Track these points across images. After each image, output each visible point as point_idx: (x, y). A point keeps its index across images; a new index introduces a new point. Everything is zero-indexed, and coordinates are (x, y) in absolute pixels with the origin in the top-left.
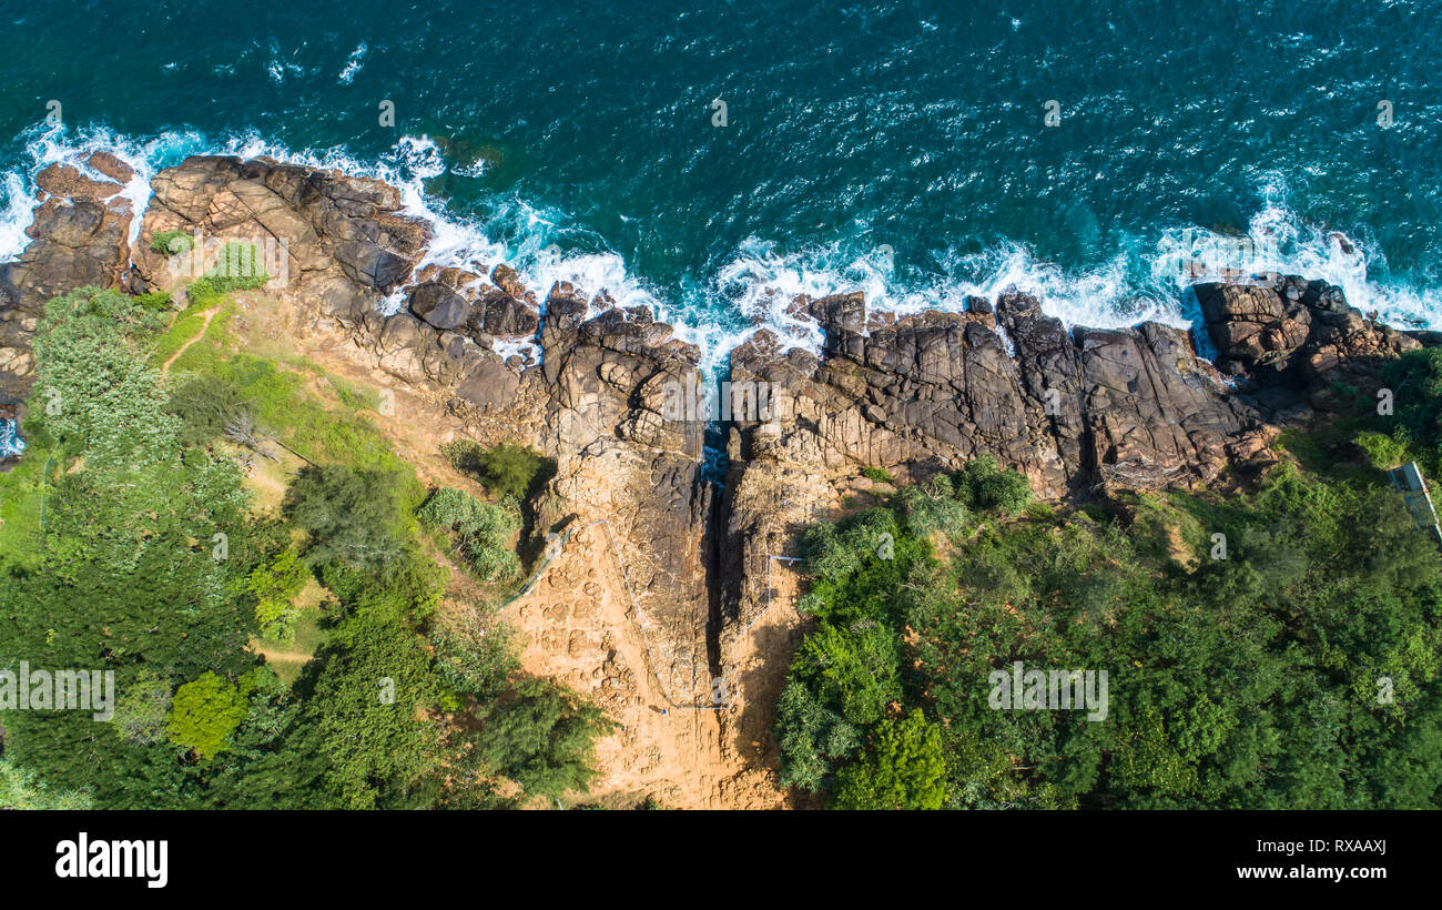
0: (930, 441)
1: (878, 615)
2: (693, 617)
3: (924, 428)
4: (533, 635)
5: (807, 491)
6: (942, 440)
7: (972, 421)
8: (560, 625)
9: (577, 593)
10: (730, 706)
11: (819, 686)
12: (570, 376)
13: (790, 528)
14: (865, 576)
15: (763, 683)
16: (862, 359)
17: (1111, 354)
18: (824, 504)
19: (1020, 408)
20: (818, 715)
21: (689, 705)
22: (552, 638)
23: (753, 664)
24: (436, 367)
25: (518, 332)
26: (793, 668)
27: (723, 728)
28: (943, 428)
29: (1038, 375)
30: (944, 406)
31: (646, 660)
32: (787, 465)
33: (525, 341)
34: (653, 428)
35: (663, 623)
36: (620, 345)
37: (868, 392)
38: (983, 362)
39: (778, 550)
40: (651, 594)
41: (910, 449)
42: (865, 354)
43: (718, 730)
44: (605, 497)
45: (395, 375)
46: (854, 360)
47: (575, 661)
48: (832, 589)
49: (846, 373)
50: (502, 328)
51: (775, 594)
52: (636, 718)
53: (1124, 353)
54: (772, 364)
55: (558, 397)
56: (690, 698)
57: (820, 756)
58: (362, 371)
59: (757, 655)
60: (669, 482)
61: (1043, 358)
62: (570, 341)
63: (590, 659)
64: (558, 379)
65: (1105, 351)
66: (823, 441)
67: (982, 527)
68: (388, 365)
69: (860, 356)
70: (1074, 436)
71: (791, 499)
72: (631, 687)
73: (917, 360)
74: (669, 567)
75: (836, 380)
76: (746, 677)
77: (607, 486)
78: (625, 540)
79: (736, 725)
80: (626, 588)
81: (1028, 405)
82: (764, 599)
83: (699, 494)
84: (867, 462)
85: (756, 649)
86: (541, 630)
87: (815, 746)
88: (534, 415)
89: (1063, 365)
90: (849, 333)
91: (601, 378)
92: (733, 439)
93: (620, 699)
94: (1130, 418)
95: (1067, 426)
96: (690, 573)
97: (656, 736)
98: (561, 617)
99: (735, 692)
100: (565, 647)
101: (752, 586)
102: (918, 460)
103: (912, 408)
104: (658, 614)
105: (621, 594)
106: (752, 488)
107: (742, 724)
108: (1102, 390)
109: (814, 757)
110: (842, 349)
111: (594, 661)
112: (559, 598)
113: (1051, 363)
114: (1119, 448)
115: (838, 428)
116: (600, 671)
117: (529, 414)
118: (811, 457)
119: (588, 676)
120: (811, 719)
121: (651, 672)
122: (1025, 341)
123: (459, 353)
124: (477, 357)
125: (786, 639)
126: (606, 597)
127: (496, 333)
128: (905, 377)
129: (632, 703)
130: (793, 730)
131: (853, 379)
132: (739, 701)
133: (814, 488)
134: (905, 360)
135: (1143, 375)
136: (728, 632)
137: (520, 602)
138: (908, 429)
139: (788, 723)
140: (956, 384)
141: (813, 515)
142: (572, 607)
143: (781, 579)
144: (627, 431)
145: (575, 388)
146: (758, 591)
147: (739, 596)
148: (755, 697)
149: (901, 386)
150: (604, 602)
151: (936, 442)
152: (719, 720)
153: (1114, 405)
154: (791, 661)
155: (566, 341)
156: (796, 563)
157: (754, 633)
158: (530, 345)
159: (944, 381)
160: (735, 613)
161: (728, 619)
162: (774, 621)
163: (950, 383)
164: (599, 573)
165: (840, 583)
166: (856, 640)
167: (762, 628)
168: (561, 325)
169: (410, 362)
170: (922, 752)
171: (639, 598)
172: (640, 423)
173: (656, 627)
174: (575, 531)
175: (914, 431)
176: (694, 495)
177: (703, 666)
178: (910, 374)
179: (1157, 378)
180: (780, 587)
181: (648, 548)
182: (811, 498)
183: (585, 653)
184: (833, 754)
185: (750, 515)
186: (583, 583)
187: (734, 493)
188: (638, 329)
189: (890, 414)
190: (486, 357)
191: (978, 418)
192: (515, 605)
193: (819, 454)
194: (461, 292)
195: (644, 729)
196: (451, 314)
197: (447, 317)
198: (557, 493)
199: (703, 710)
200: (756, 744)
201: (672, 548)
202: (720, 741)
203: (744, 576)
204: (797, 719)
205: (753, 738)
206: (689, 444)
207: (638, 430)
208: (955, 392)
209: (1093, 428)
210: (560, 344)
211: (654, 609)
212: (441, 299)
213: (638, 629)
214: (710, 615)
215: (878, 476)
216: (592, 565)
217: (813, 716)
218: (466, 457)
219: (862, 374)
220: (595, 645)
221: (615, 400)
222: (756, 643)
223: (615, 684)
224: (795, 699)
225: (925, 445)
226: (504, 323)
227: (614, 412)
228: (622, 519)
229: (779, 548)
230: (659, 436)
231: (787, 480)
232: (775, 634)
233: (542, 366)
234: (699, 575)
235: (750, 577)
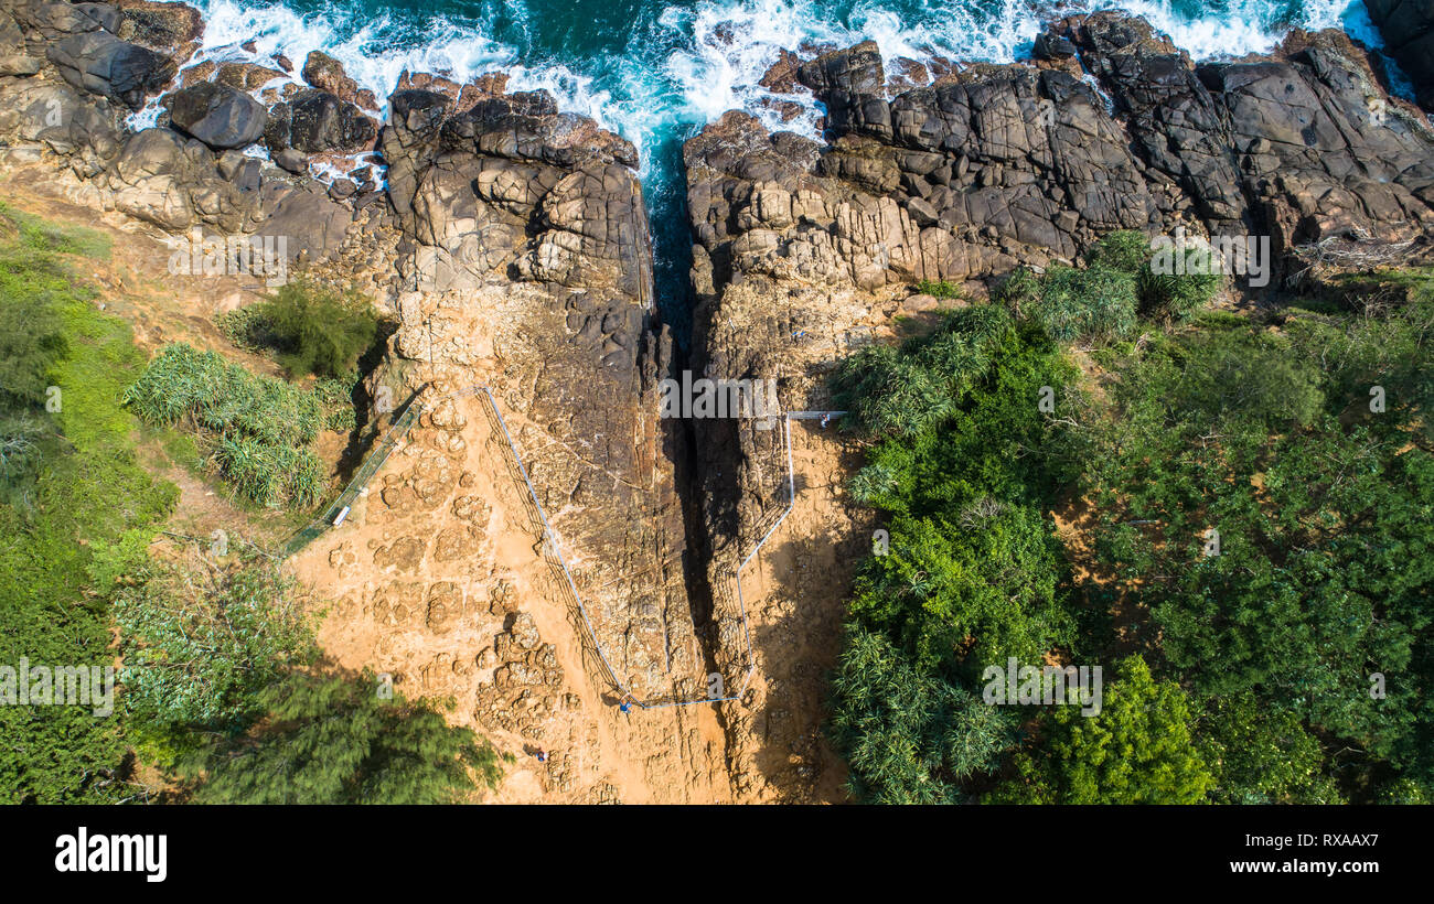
0: (1011, 245)
1: (1006, 490)
2: (657, 544)
3: (999, 225)
4: (357, 599)
5: (833, 317)
6: (1029, 242)
7: (1072, 207)
8: (408, 575)
9: (441, 517)
10: (741, 695)
11: (916, 633)
12: (431, 197)
13: (812, 369)
14: (968, 424)
15: (797, 645)
16: (889, 130)
17: (1269, 91)
18: (866, 332)
19: (1142, 185)
20: (921, 692)
21: (664, 700)
22: (393, 600)
23: (775, 612)
24: (212, 202)
25: (345, 145)
26: (856, 606)
27: (731, 737)
28: (1029, 222)
29: (1160, 137)
30: (1023, 192)
31: (578, 625)
32: (794, 285)
33: (359, 160)
34: (566, 254)
35: (605, 557)
36: (508, 145)
37: (904, 181)
38: (1075, 122)
39: (798, 404)
40: (579, 509)
41: (980, 257)
42: (893, 122)
43: (722, 741)
44: (483, 348)
45: (143, 218)
46: (877, 135)
47: (440, 641)
48: (907, 458)
49: (867, 157)
50: (319, 140)
51: (802, 483)
52: (565, 735)
53: (1289, 88)
54: (750, 156)
55: (413, 231)
56: (665, 687)
57: (933, 774)
58: (86, 212)
59: (781, 595)
60: (595, 327)
61: (1164, 110)
62: (429, 148)
63: (469, 634)
64: (413, 206)
65: (1260, 88)
66: (847, 246)
67: (1144, 337)
68: (129, 202)
69: (886, 126)
70: (1236, 214)
71: (809, 329)
72: (553, 677)
73: (974, 126)
74: (608, 460)
75: (851, 168)
76: (764, 637)
77: (484, 331)
78: (522, 418)
79: (755, 729)
80: (531, 501)
81: (1150, 180)
82: (783, 495)
83: (651, 346)
84: (920, 276)
85: (777, 585)
86: (371, 587)
87: (921, 754)
88: (376, 264)
89: (1197, 115)
90: (863, 96)
91: (480, 196)
92: (699, 261)
93: (531, 702)
94: (1318, 180)
95: (1223, 200)
96: (646, 471)
97: (605, 765)
98: (410, 558)
99: (747, 667)
100: (420, 615)
101: (758, 473)
102: (996, 273)
103: (976, 199)
104: (594, 543)
105: (522, 513)
106: (739, 316)
107: (766, 724)
108: (1265, 145)
109: (923, 778)
110: (856, 120)
111: (477, 635)
112: (406, 527)
113: (1179, 115)
114: (1319, 217)
115: (869, 224)
116: (491, 656)
117: (370, 262)
118: (831, 270)
119: (466, 665)
120: (907, 701)
121: (588, 647)
122: (1131, 90)
123: (254, 184)
124: (282, 187)
125: (830, 561)
126: (495, 522)
127: (312, 149)
128: (958, 154)
129: (556, 706)
130: (873, 727)
131: (878, 164)
132: (755, 682)
133: (844, 310)
134: (956, 128)
135: (1323, 119)
136: (723, 559)
137: (331, 540)
138: (974, 230)
139: (860, 714)
140: (1038, 157)
141: (849, 348)
142: (431, 543)
143: (809, 454)
144: (525, 266)
145: (438, 212)
146: (770, 481)
147: (737, 495)
148: (784, 671)
149: (955, 167)
150: (491, 529)
151: (1021, 246)
152: (722, 721)
153: (1287, 165)
154: (851, 594)
155: (422, 150)
156: (833, 423)
157: (770, 557)
158: (367, 164)
159: (1019, 154)
160: (732, 526)
161: (720, 539)
162: (805, 531)
163: (1029, 157)
164: (481, 479)
165: (922, 445)
166: (971, 541)
167: (783, 547)
168: (411, 123)
169: (166, 195)
170: (1159, 747)
171: (557, 517)
172: (545, 248)
173: (590, 565)
174: (429, 408)
175: (984, 232)
176: (643, 347)
177: (684, 628)
178: (967, 147)
179: (1344, 123)
180: (809, 470)
181: (568, 429)
182: (839, 326)
183: (460, 623)
184: (962, 768)
185: (742, 356)
186: (451, 498)
187: (709, 326)
188: (534, 122)
189: (942, 209)
190: (298, 186)
191: (1080, 203)
192: (319, 547)
193: (843, 265)
194: (256, 96)
195: (582, 752)
196: (233, 122)
197: (226, 125)
198: (401, 356)
199: (691, 707)
200: (795, 759)
201: (610, 427)
202: (729, 761)
203: (742, 458)
204: (877, 703)
205: (790, 749)
206: (628, 275)
207: (544, 261)
208: (1038, 171)
209: (1264, 199)
210: (414, 154)
211: (585, 534)
212: (216, 100)
213: (556, 571)
214: (687, 538)
215: (943, 292)
216: (466, 467)
217: (912, 698)
218: (258, 325)
219: (890, 155)
220: (478, 606)
221: (507, 228)
222: (776, 574)
223: (520, 676)
224: (870, 665)
225: (1004, 251)
226: (323, 133)
227: (506, 245)
228: (514, 383)
229: (799, 400)
230: (577, 267)
231: (797, 303)
232: (808, 554)
233: (387, 193)
234: (662, 475)
235: (754, 458)
